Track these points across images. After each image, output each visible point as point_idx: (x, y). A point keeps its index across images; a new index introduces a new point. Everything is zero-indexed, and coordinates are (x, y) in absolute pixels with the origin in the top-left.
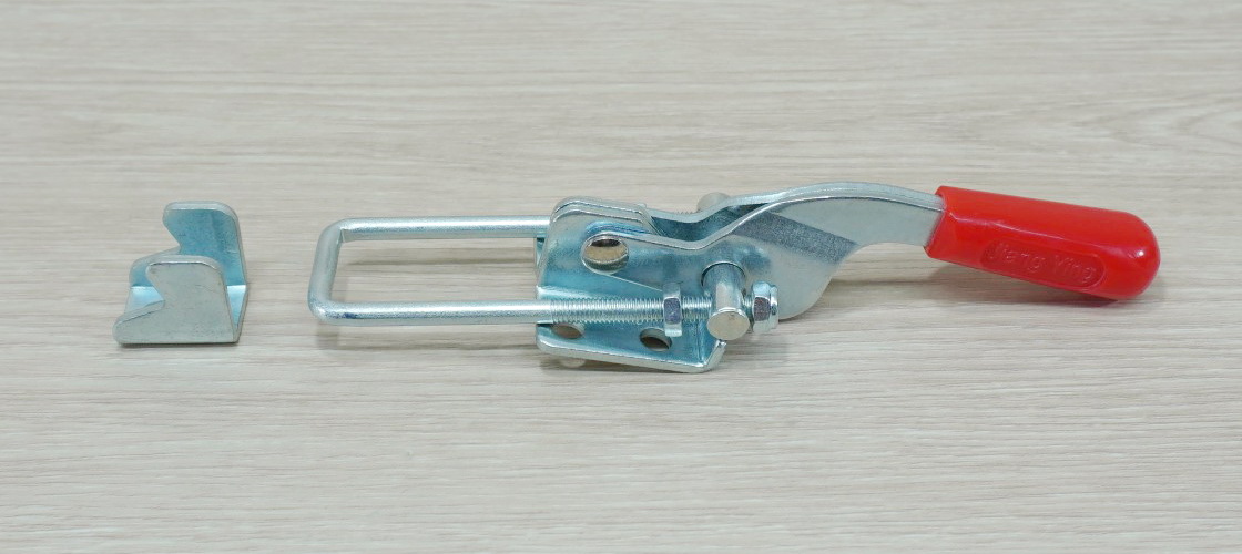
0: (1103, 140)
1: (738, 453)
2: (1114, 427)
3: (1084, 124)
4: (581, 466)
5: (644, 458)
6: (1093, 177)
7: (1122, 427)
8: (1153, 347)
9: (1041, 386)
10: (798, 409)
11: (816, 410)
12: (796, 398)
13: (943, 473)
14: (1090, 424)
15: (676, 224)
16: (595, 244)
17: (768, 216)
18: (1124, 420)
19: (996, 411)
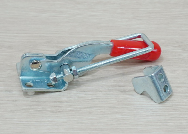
0: (179, 50)
1: (75, 120)
2: (171, 117)
3: (175, 47)
4: (35, 121)
5: (52, 120)
6: (175, 59)
7: (173, 117)
8: (184, 98)
9: (154, 106)
10: (93, 110)
11: (97, 110)
12: (92, 107)
13: (126, 126)
14: (165, 116)
15: (52, 57)
16: (33, 64)
17: (74, 52)
18: (174, 115)
19: (142, 112)
